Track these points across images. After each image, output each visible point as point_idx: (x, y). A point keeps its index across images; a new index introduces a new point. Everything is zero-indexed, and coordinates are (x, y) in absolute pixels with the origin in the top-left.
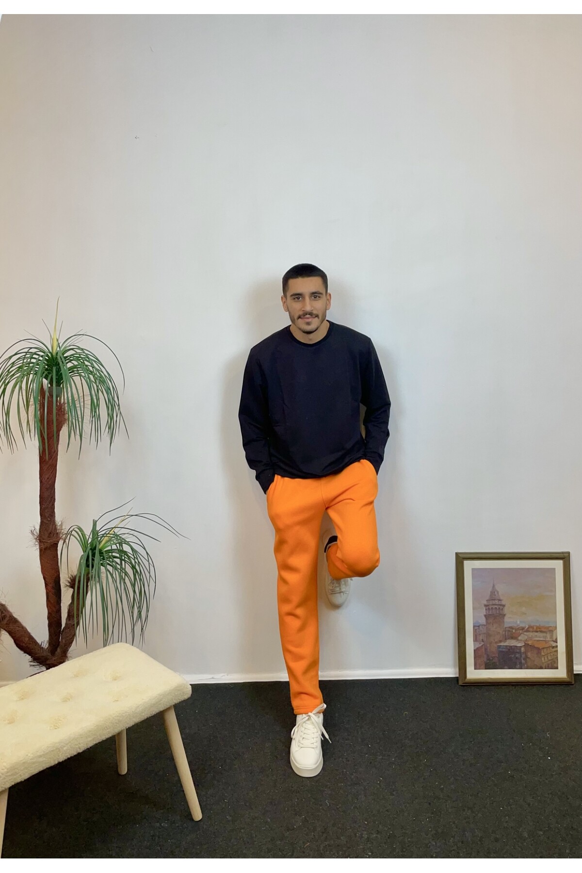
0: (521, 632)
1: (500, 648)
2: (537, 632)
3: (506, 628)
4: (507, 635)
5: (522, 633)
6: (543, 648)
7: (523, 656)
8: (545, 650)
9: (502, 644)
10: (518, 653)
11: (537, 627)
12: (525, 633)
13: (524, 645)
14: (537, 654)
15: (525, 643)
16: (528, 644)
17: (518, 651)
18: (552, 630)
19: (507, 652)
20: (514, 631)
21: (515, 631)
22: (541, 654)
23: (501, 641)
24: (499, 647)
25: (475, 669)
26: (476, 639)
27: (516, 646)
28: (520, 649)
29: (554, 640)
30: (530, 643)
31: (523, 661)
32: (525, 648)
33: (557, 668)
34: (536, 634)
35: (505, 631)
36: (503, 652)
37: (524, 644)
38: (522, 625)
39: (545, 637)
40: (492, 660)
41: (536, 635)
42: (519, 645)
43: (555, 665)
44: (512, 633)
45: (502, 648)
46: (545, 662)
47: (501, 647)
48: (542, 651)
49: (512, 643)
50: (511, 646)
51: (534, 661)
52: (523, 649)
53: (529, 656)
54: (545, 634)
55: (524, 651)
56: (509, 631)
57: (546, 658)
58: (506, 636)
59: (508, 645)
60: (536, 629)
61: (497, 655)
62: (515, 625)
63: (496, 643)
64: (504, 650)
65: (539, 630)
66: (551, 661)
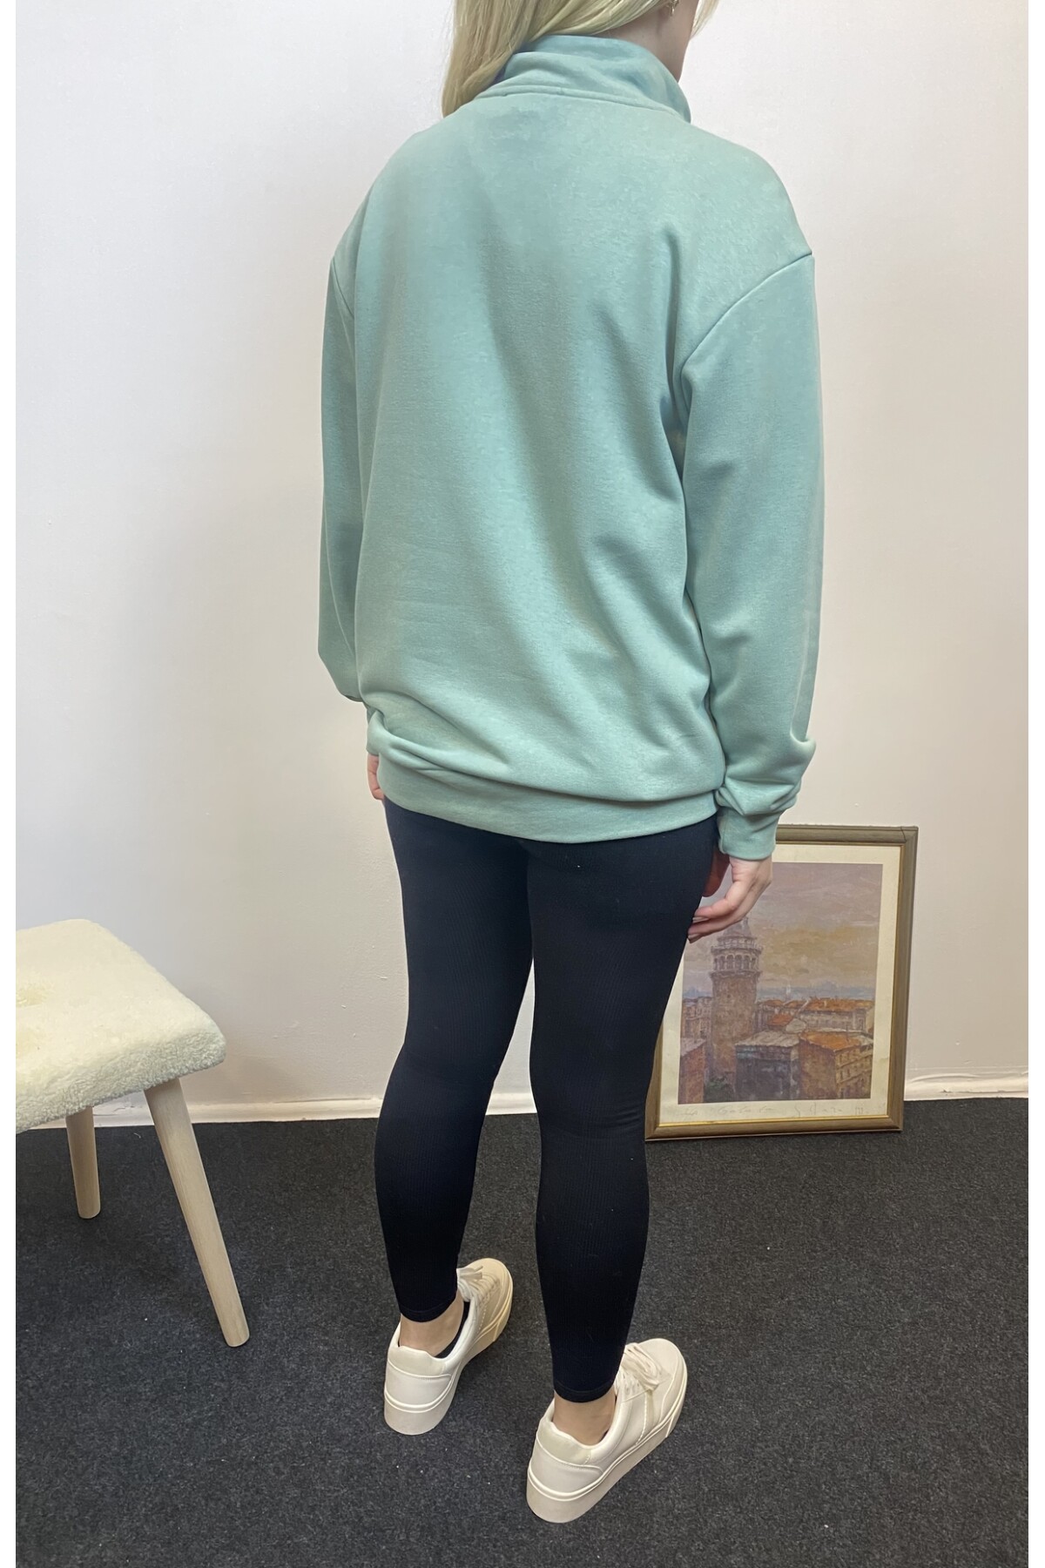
0: (792, 1014)
1: (741, 1052)
2: (829, 1013)
3: (759, 1004)
4: (759, 1020)
5: (793, 1017)
6: (841, 1051)
7: (794, 1069)
8: (844, 1055)
9: (747, 1042)
10: (784, 1062)
11: (832, 1003)
12: (802, 1017)
13: (796, 1046)
14: (825, 1065)
15: (801, 1041)
16: (807, 1043)
17: (783, 1057)
18: (861, 1009)
19: (756, 1060)
20: (776, 1011)
21: (780, 1012)
22: (833, 1062)
23: (744, 1036)
24: (740, 1049)
25: (679, 1103)
26: (685, 1033)
27: (779, 1047)
28: (789, 1054)
29: (867, 1031)
30: (811, 1038)
31: (793, 1082)
32: (799, 1051)
33: (867, 1096)
34: (828, 1018)
35: (758, 1011)
36: (747, 1060)
37: (796, 1042)
38: (797, 997)
39: (849, 1023)
40: (723, 1080)
41: (827, 1021)
42: (786, 1044)
43: (865, 1090)
44: (772, 1017)
45: (749, 1052)
46: (842, 1083)
47: (745, 1050)
48: (838, 1058)
49: (773, 1039)
50: (768, 1047)
51: (818, 1081)
52: (794, 1053)
53: (807, 1070)
54: (846, 1019)
55: (797, 1057)
56: (765, 1011)
57: (845, 1074)
58: (757, 1023)
59: (761, 1044)
60: (827, 1007)
61: (733, 1069)
62: (781, 998)
63: (734, 1040)
64: (749, 1055)
65: (834, 1008)
66: (855, 1080)
